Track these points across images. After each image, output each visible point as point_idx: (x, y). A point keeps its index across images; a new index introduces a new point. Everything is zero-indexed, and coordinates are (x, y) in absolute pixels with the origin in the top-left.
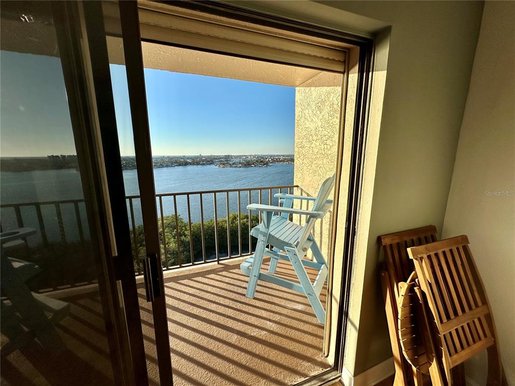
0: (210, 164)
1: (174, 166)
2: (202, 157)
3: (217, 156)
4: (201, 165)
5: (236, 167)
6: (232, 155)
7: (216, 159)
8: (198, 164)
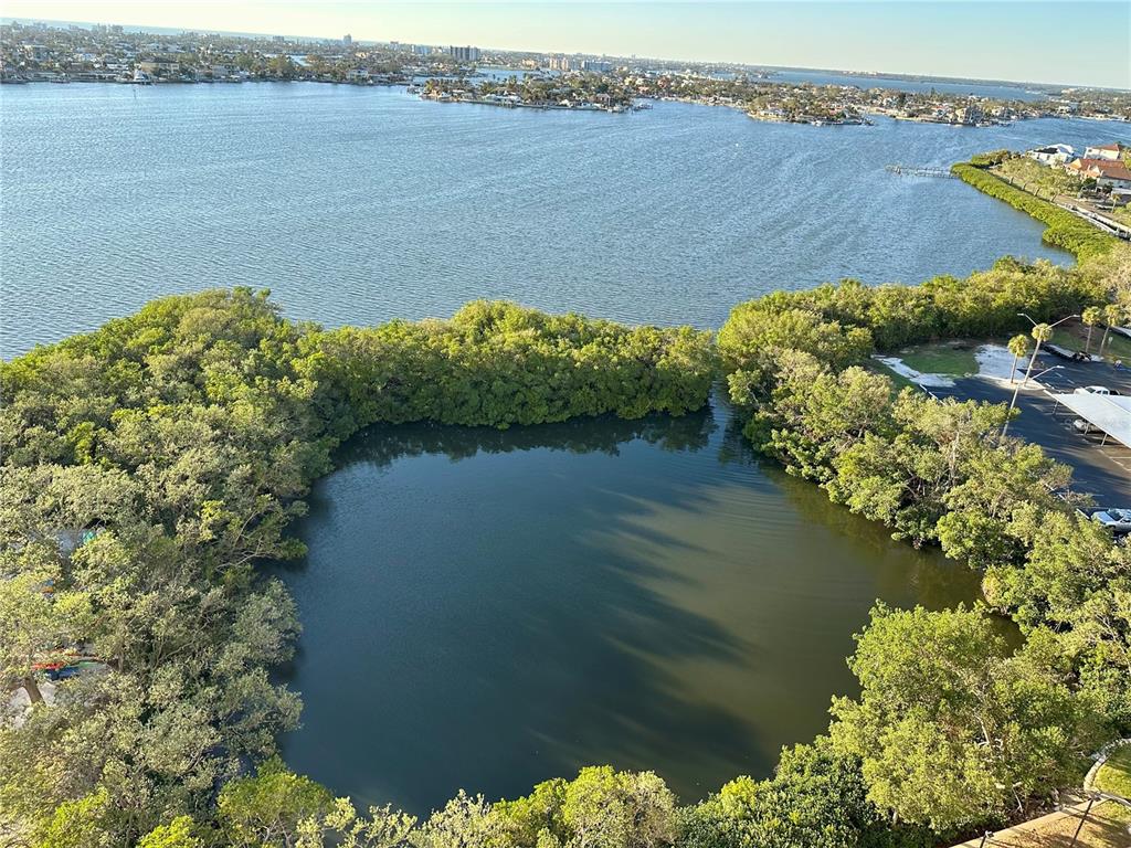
0: (390, 82)
1: (240, 82)
2: (356, 48)
3: (419, 49)
4: (352, 82)
5: (497, 104)
6: (482, 47)
7: (414, 60)
8: (338, 78)
